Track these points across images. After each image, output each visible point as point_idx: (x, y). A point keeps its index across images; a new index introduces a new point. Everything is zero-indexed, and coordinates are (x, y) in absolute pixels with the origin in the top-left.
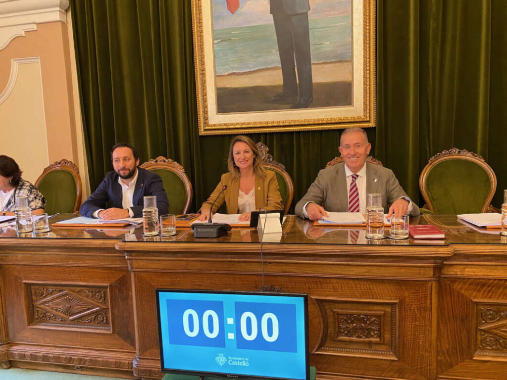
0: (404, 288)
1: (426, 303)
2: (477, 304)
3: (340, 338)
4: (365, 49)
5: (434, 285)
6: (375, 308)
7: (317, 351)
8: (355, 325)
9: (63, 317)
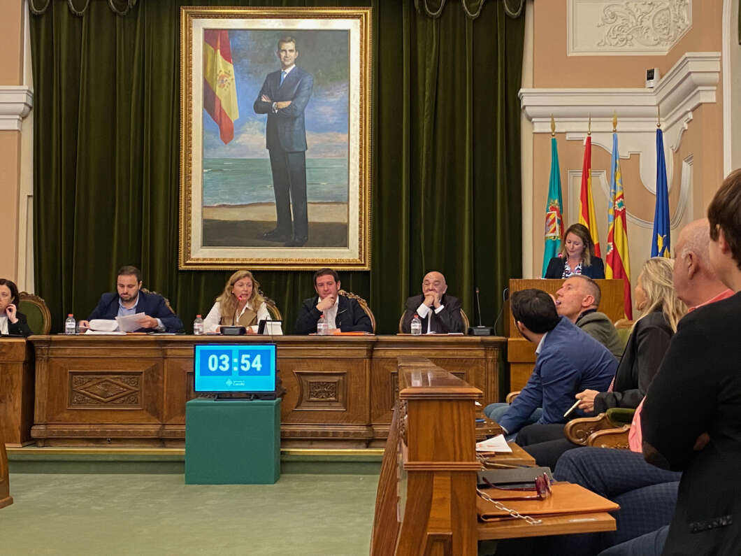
0: (350, 363)
1: (363, 372)
3: (311, 399)
4: (361, 193)
5: (368, 361)
6: (332, 377)
7: (296, 408)
8: (320, 389)
9: (99, 400)
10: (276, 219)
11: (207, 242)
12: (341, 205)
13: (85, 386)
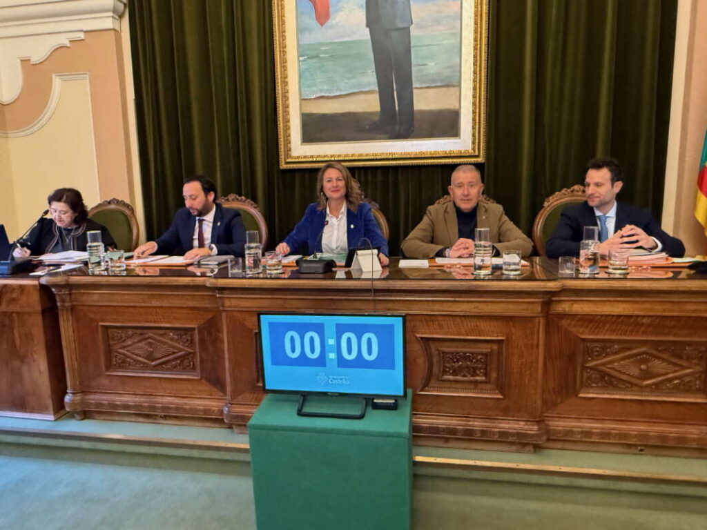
0: (511, 324)
1: (533, 339)
2: (584, 340)
3: (446, 377)
4: (475, 73)
5: (542, 321)
6: (481, 345)
7: (421, 391)
8: (460, 363)
9: (144, 363)
10: (378, 109)
11: (307, 138)
12: (451, 89)
13: (124, 344)
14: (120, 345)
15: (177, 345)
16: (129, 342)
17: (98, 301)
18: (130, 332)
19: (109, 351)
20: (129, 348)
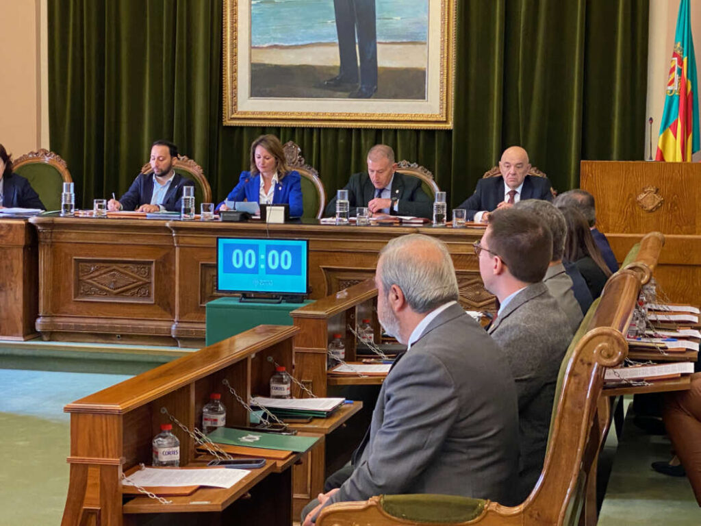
9: (108, 291)
10: (338, 63)
11: (256, 91)
12: (418, 46)
13: (92, 275)
14: (89, 276)
15: (137, 276)
16: (97, 274)
17: (75, 239)
18: (98, 265)
19: (79, 282)
20: (96, 279)
